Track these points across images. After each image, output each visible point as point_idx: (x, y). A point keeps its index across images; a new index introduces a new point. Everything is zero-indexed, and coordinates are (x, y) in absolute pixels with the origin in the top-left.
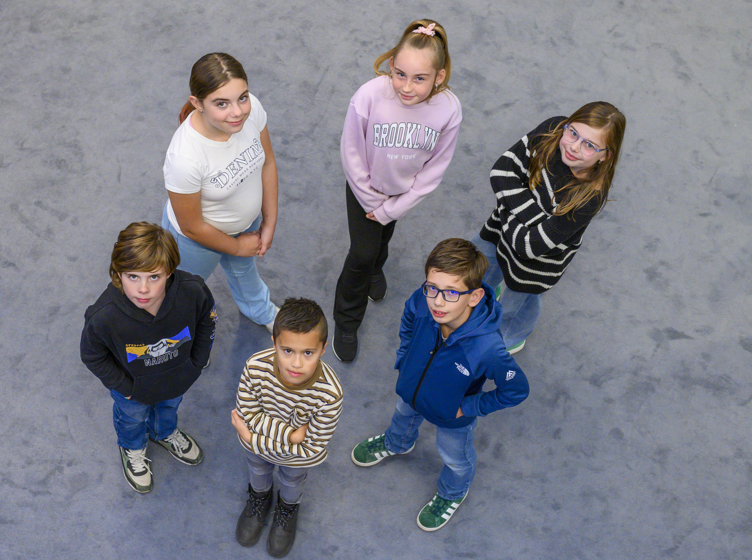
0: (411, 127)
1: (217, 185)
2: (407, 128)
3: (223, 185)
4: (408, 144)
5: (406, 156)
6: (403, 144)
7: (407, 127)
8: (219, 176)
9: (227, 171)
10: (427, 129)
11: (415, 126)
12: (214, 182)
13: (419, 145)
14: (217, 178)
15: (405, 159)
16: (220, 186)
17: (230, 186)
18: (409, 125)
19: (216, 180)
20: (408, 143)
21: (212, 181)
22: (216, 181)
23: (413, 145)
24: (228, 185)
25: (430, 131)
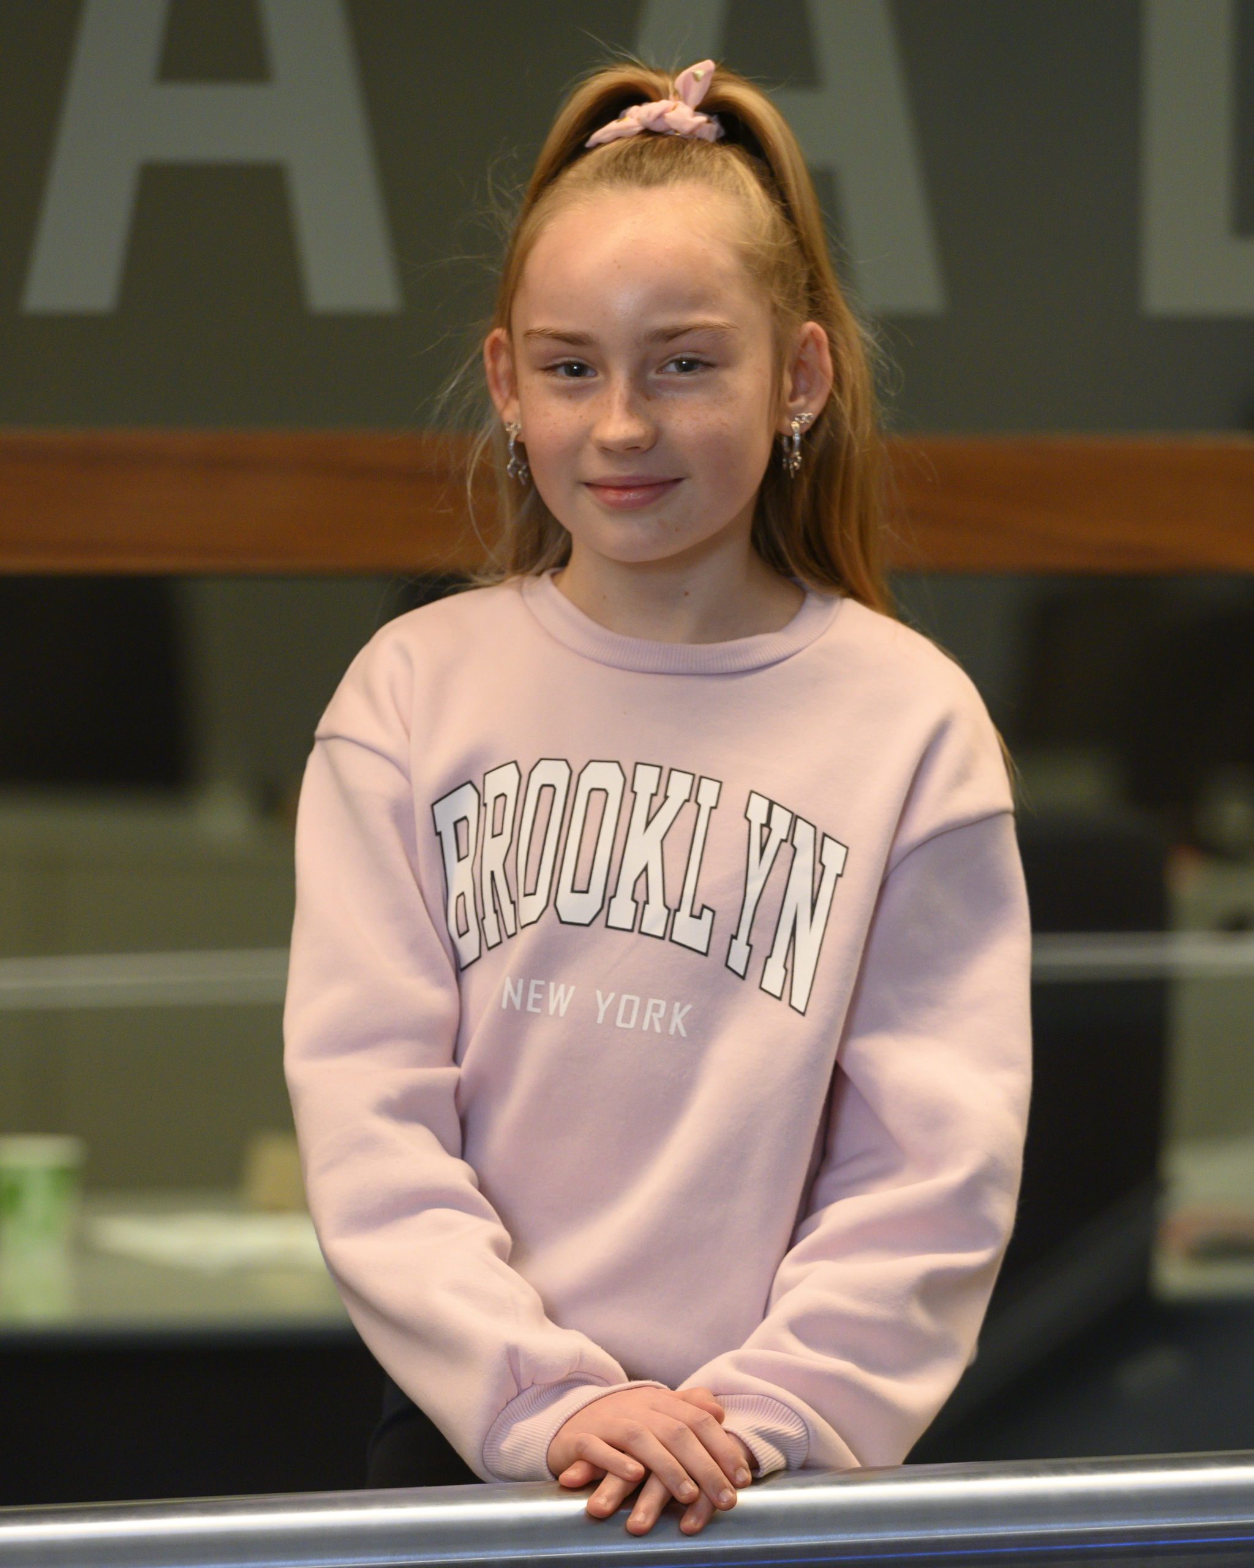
0: (660, 794)
2: (629, 796)
4: (641, 906)
5: (625, 997)
6: (607, 900)
7: (629, 786)
10: (758, 809)
11: (680, 786)
13: (707, 914)
15: (619, 1024)
18: (646, 780)
20: (641, 897)
23: (672, 913)
25: (780, 820)
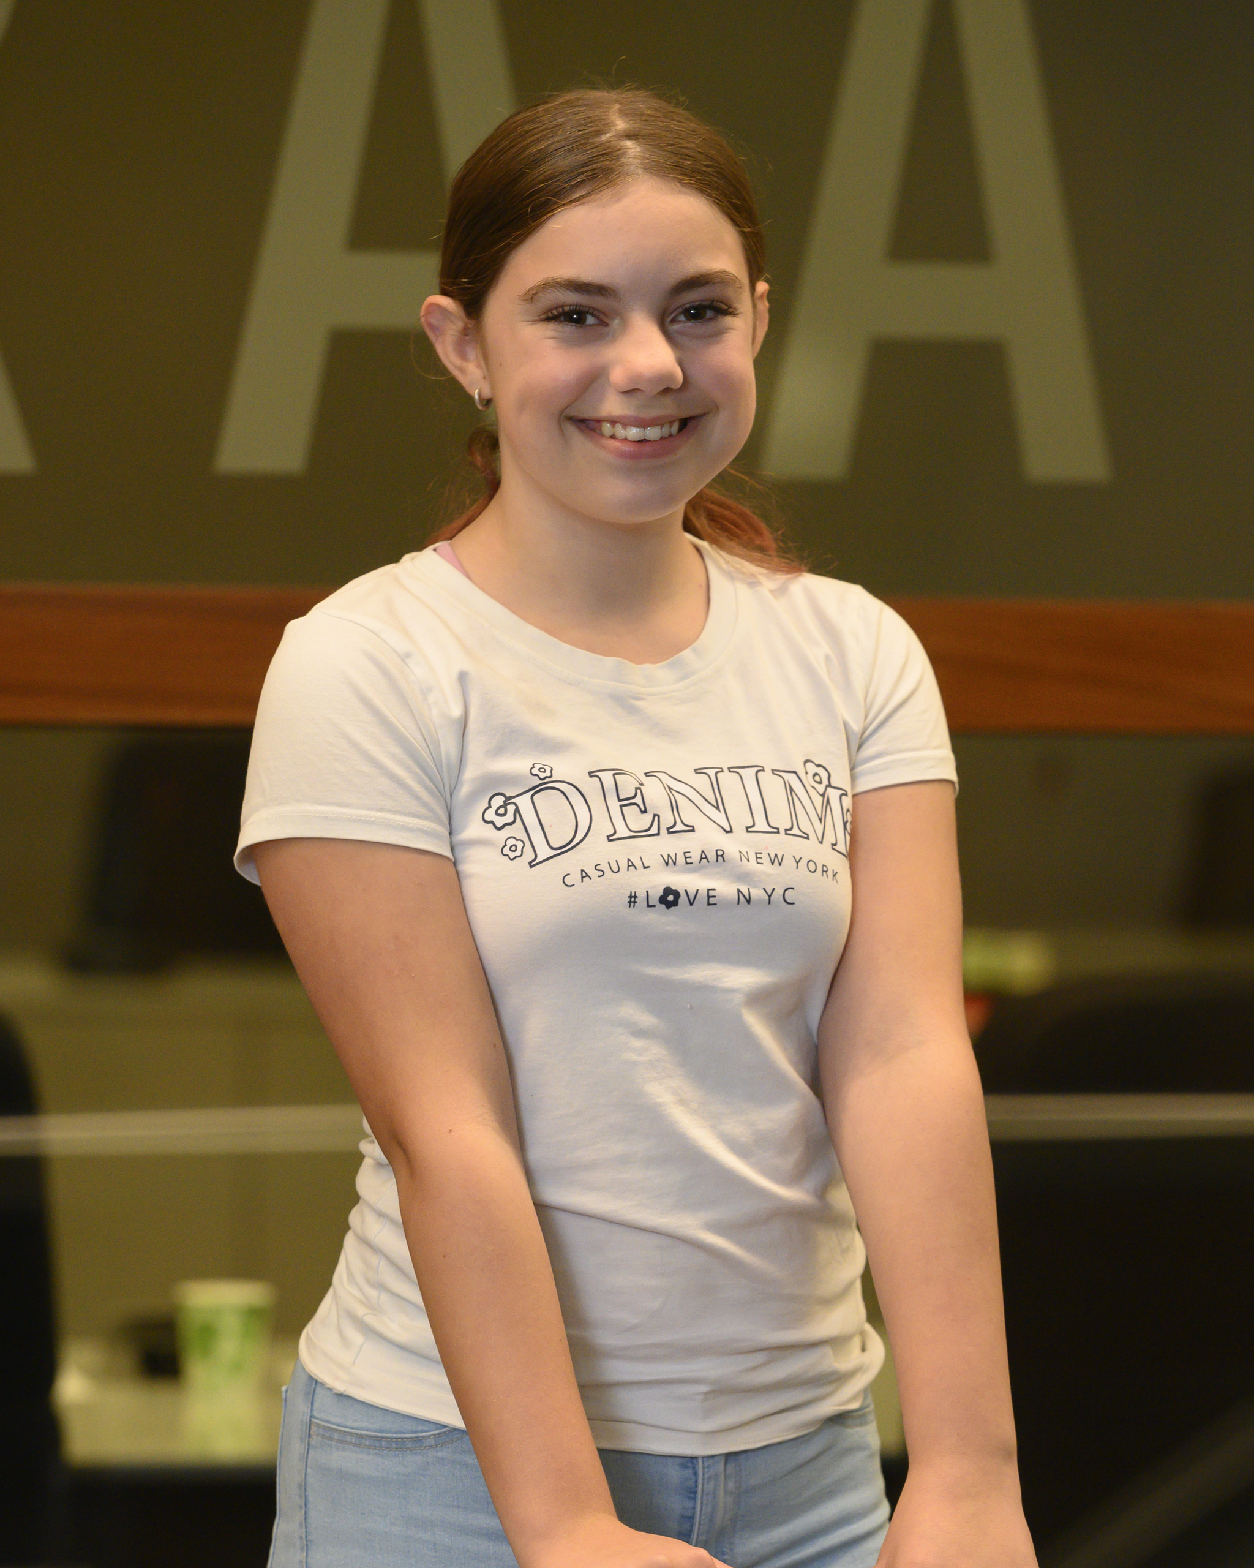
1: (511, 842)
3: (544, 852)
8: (537, 789)
9: (591, 787)
12: (500, 821)
14: (524, 802)
16: (529, 855)
17: (584, 875)
19: (511, 809)
21: (490, 815)
22: (509, 818)
24: (571, 863)
